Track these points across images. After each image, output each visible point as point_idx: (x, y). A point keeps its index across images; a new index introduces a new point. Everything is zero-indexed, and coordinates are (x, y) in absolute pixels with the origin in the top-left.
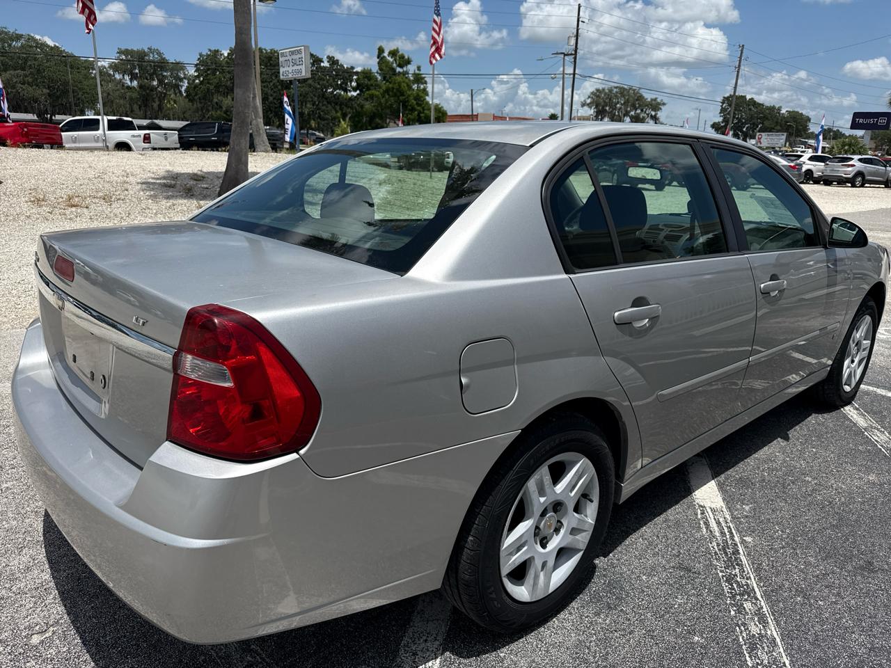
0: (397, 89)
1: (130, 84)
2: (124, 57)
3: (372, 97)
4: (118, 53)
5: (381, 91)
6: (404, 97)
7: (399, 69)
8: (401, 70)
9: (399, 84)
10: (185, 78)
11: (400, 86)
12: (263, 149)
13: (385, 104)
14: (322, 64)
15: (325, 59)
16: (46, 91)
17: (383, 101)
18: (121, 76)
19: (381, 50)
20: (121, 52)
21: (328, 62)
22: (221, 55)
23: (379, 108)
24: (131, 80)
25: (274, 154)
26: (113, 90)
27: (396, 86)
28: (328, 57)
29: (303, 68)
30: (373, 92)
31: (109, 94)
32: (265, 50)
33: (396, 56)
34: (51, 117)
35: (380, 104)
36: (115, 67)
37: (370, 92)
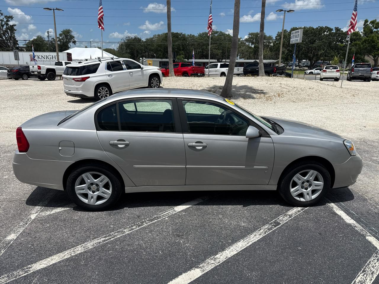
0: (371, 40)
1: (251, 46)
2: (251, 36)
3: (356, 45)
4: (249, 34)
5: (362, 41)
6: (374, 44)
7: (375, 30)
8: (376, 30)
9: (373, 37)
10: (272, 42)
11: (373, 38)
12: (261, 75)
13: (363, 47)
14: (332, 31)
15: (334, 29)
16: (221, 51)
17: (362, 46)
18: (248, 43)
19: (366, 21)
20: (250, 34)
21: (335, 30)
22: (287, 31)
23: (359, 50)
24: (252, 44)
25: (267, 78)
26: (244, 49)
27: (371, 38)
28: (335, 28)
29: (299, 38)
30: (357, 42)
31: (243, 51)
32: (307, 27)
33: (374, 23)
34: (221, 60)
35: (360, 48)
36: (247, 40)
37: (356, 42)
